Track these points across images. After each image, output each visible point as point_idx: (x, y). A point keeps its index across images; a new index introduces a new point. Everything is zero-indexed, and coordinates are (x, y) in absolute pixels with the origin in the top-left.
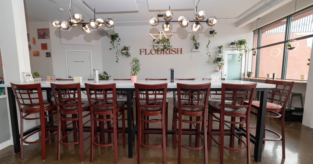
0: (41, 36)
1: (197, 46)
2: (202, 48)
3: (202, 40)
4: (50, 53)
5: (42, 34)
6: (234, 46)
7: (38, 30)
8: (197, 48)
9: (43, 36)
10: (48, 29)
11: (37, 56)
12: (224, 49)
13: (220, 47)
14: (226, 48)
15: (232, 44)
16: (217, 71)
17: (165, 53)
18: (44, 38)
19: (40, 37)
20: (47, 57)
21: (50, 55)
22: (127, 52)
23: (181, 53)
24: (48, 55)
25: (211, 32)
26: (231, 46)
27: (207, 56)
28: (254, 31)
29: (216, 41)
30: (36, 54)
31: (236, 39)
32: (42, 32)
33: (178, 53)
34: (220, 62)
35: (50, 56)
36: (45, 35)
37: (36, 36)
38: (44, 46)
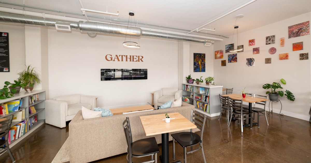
0: (294, 33)
4: (306, 54)
5: (296, 30)
7: (290, 27)
9: (297, 33)
10: (308, 22)
11: (284, 59)
18: (298, 35)
19: (292, 35)
21: (308, 57)
24: (304, 56)
30: (283, 57)
32: (297, 28)
36: (301, 32)
37: (286, 36)
38: (298, 47)
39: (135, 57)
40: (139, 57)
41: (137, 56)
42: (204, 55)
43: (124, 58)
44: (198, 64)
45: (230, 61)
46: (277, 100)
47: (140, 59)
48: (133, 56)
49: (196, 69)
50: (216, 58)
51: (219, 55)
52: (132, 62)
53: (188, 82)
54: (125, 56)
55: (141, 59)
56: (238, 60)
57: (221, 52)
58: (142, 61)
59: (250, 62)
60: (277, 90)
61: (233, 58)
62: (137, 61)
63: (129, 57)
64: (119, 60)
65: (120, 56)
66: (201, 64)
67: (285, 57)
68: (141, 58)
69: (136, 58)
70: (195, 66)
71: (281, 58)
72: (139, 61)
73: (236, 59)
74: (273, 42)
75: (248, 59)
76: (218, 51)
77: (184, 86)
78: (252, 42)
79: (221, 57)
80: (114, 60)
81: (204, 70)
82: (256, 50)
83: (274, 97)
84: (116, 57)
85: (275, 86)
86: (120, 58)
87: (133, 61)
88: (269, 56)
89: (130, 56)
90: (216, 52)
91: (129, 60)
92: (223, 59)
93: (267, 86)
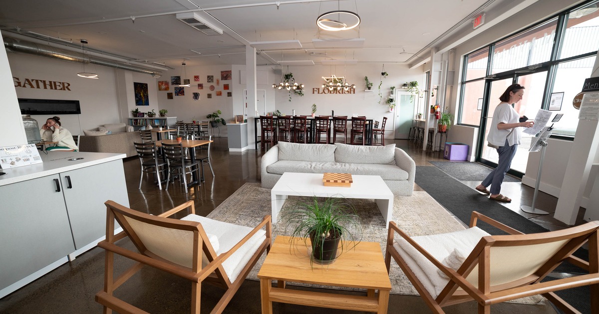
1: (370, 86)
2: (374, 89)
3: (375, 81)
4: (231, 93)
5: (225, 75)
6: (406, 87)
7: (222, 72)
8: (369, 88)
10: (231, 71)
12: (397, 90)
13: (393, 88)
14: (399, 89)
15: (405, 85)
16: (389, 112)
17: (338, 92)
18: (226, 79)
19: (223, 78)
20: (228, 96)
22: (300, 92)
23: (354, 93)
24: (230, 94)
25: (383, 74)
26: (403, 87)
27: (379, 96)
28: (427, 73)
29: (388, 82)
31: (408, 80)
33: (351, 93)
34: (392, 103)
35: (231, 96)
36: (228, 77)
37: (220, 78)
38: (226, 87)
39: (58, 84)
40: (63, 84)
41: (60, 83)
42: (146, 85)
43: (41, 85)
44: (141, 96)
45: (177, 94)
46: (217, 126)
47: (65, 87)
48: (55, 83)
49: (139, 102)
50: (160, 89)
51: (163, 87)
52: (54, 91)
53: (135, 116)
54: (41, 81)
55: (67, 87)
56: (185, 93)
57: (167, 83)
58: (69, 90)
59: (196, 96)
60: (216, 119)
61: (180, 92)
62: (61, 89)
63: (47, 83)
64: (32, 87)
65: (33, 80)
66: (144, 95)
67: (219, 94)
68: (66, 85)
69: (59, 86)
70: (137, 99)
71: (218, 95)
72: (64, 89)
73: (183, 92)
74: (212, 81)
75: (194, 94)
76: (163, 82)
77: (130, 121)
78: (197, 78)
79: (167, 89)
80: (24, 86)
81: (147, 103)
82: (200, 86)
83: (215, 124)
84: (27, 82)
85: (214, 115)
86: (34, 84)
87: (56, 89)
88: (210, 92)
89: (50, 82)
90: (159, 82)
91: (48, 87)
92: (169, 91)
93: (209, 116)
